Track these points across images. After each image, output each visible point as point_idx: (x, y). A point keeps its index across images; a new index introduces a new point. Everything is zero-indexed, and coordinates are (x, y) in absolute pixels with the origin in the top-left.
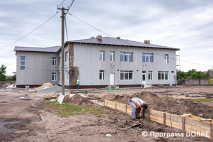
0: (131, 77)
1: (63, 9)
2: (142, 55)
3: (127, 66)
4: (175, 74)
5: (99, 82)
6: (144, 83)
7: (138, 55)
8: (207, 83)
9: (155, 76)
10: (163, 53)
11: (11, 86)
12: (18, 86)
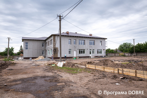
0: (84, 53)
1: (60, 16)
2: (89, 41)
3: (82, 47)
4: (105, 51)
5: (68, 55)
6: (90, 55)
7: (87, 41)
8: (119, 55)
9: (96, 52)
10: (99, 40)
11: (21, 58)
12: (24, 58)
